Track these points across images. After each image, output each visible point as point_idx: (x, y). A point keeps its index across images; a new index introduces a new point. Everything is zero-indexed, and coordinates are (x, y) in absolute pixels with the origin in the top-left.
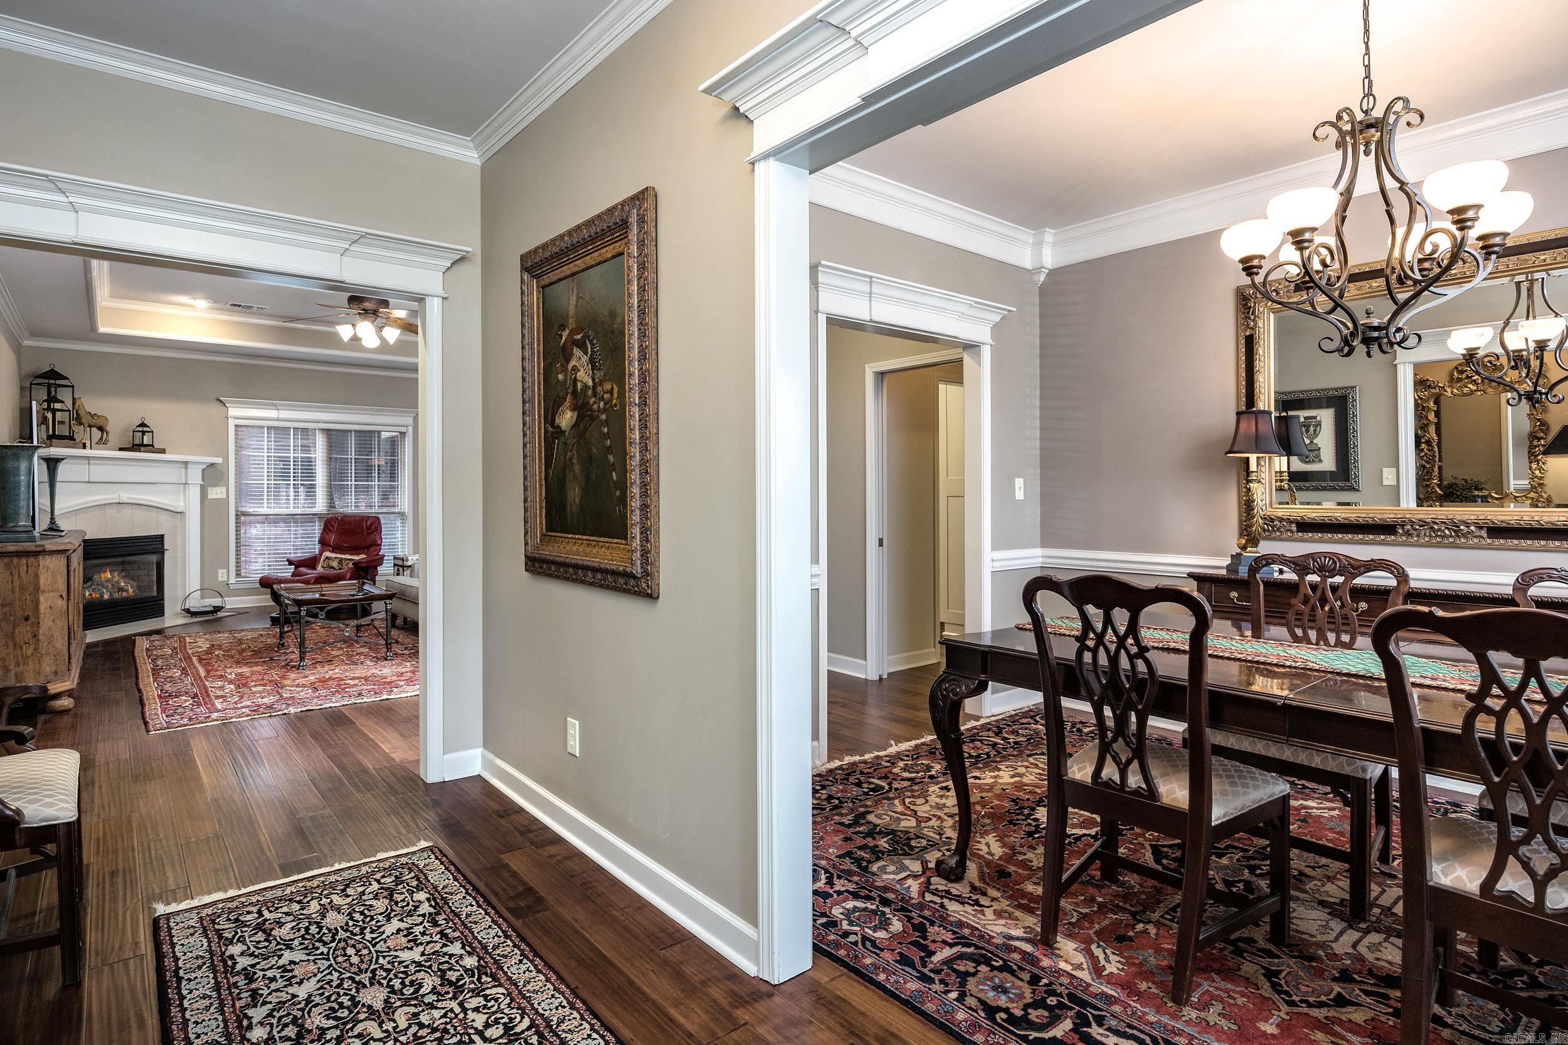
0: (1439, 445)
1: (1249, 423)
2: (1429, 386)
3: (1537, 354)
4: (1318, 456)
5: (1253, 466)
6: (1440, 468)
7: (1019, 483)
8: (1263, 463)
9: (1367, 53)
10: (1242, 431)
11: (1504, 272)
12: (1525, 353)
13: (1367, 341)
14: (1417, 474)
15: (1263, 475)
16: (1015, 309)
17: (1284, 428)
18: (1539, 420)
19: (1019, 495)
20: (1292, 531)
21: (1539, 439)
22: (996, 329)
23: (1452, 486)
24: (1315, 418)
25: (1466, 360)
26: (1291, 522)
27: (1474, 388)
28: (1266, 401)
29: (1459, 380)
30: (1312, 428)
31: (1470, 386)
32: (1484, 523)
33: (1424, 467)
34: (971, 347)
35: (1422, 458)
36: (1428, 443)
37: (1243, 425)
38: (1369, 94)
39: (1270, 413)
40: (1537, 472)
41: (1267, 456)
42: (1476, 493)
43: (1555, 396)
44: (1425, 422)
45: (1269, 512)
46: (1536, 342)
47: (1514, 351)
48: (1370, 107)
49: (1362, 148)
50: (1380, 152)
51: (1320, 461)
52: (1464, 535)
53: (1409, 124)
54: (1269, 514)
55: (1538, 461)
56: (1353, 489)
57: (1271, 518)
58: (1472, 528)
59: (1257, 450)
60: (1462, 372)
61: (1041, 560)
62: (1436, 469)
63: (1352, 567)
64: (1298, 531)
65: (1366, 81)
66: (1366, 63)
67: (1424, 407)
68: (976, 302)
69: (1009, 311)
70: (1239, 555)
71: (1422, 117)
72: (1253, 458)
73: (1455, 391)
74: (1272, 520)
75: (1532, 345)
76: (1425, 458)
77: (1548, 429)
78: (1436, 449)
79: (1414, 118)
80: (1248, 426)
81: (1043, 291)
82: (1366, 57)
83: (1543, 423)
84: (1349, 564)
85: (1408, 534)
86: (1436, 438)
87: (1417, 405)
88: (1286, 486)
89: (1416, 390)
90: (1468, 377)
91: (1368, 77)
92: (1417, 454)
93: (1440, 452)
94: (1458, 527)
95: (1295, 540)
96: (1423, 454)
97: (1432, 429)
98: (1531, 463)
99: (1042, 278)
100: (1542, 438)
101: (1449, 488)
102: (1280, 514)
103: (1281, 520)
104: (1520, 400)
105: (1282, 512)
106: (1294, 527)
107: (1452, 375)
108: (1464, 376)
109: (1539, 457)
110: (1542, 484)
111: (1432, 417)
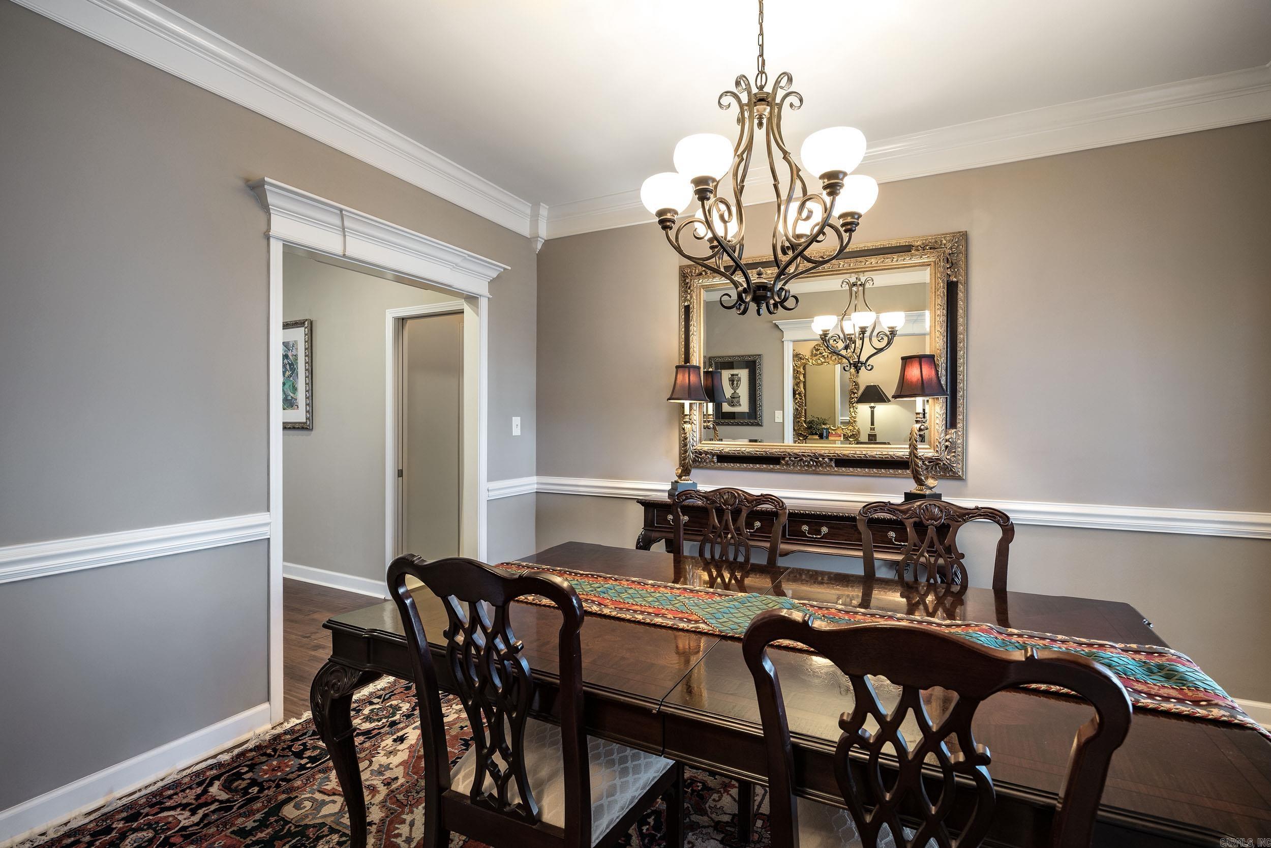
0: (805, 396)
1: (683, 376)
2: (801, 358)
3: (861, 336)
4: (739, 402)
5: (687, 411)
6: (805, 410)
7: (516, 421)
8: (695, 408)
9: (761, 34)
10: (679, 381)
11: (847, 269)
12: (853, 336)
13: (757, 300)
14: (794, 414)
15: (695, 418)
16: (510, 268)
17: (710, 380)
18: (854, 382)
19: (516, 431)
20: (713, 462)
21: (854, 393)
22: (493, 283)
23: (811, 422)
24: (737, 375)
25: (822, 338)
26: (713, 455)
27: (823, 360)
28: (697, 358)
29: (816, 355)
30: (735, 382)
31: (821, 359)
32: (833, 456)
33: (797, 409)
34: (472, 299)
35: (796, 404)
36: (799, 394)
37: (680, 377)
38: (762, 72)
39: (699, 368)
40: (853, 414)
41: (698, 402)
42: (823, 426)
43: (869, 365)
44: (798, 381)
45: (699, 447)
46: (861, 328)
47: (848, 335)
48: (763, 84)
49: (756, 121)
50: (770, 128)
51: (740, 405)
52: (821, 465)
53: (791, 105)
54: (699, 448)
55: (854, 407)
56: (758, 425)
57: (700, 452)
58: (826, 459)
59: (689, 398)
60: (817, 350)
61: (536, 486)
62: (803, 411)
63: (748, 501)
64: (718, 462)
65: (760, 59)
66: (760, 43)
67: (797, 371)
68: (469, 255)
69: (505, 269)
70: (676, 482)
71: (801, 100)
72: (687, 403)
73: (814, 361)
74: (701, 453)
75: (858, 330)
76: (798, 404)
77: (859, 387)
78: (803, 398)
79: (796, 102)
80: (683, 379)
81: (540, 256)
82: (761, 37)
83: (857, 384)
84: (746, 498)
85: (787, 464)
86: (803, 391)
87: (794, 370)
88: (711, 426)
89: (794, 361)
90: (820, 353)
91: (761, 55)
92: (794, 401)
93: (805, 399)
94: (818, 459)
95: (716, 469)
96: (797, 401)
97: (802, 385)
98: (850, 408)
99: (539, 246)
100: (856, 393)
101: (810, 423)
102: (706, 449)
103: (706, 453)
104: (850, 367)
105: (707, 446)
106: (715, 459)
107: (812, 352)
108: (818, 353)
109: (854, 405)
110: (855, 421)
111: (802, 378)
